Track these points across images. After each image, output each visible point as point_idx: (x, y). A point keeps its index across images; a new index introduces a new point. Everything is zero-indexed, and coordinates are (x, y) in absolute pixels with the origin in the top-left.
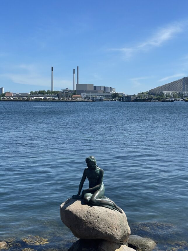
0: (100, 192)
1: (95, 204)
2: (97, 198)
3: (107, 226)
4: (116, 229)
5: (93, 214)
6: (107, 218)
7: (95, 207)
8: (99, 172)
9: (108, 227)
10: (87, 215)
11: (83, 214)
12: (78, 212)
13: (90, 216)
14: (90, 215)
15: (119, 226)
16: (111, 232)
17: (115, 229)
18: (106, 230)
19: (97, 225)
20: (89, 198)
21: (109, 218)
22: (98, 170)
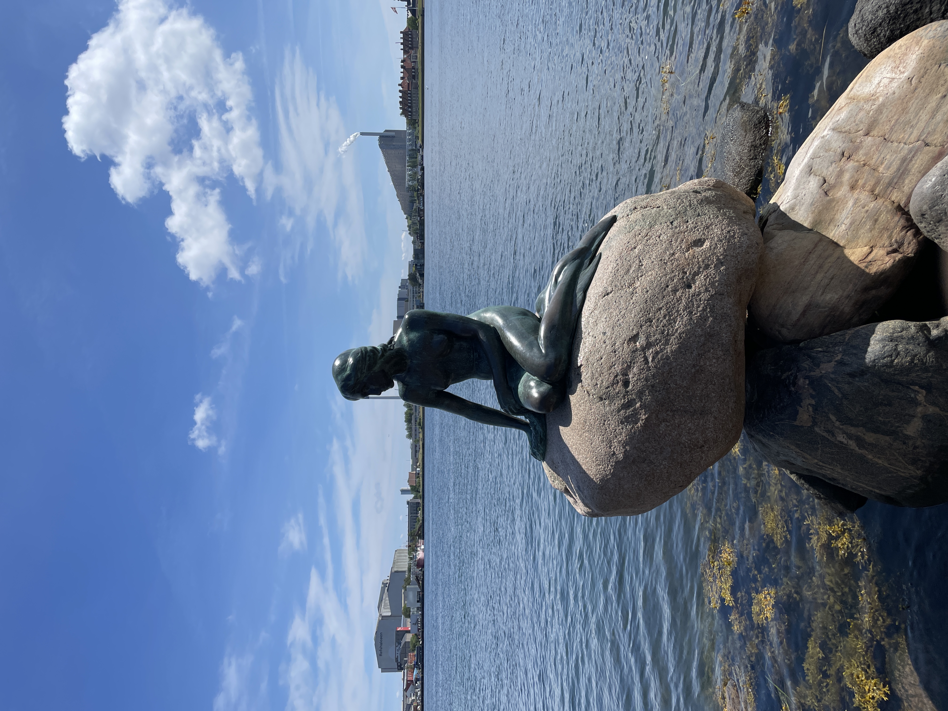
0: (511, 329)
1: (564, 357)
2: (532, 344)
3: (678, 294)
4: (699, 243)
5: (618, 368)
6: (639, 290)
7: (580, 360)
8: (414, 335)
9: (689, 287)
10: (618, 403)
11: (613, 423)
12: (602, 449)
13: (626, 383)
14: (619, 387)
15: (683, 228)
16: (712, 271)
17: (697, 250)
18: (704, 296)
19: (674, 347)
20: (538, 385)
21: (638, 284)
22: (405, 338)
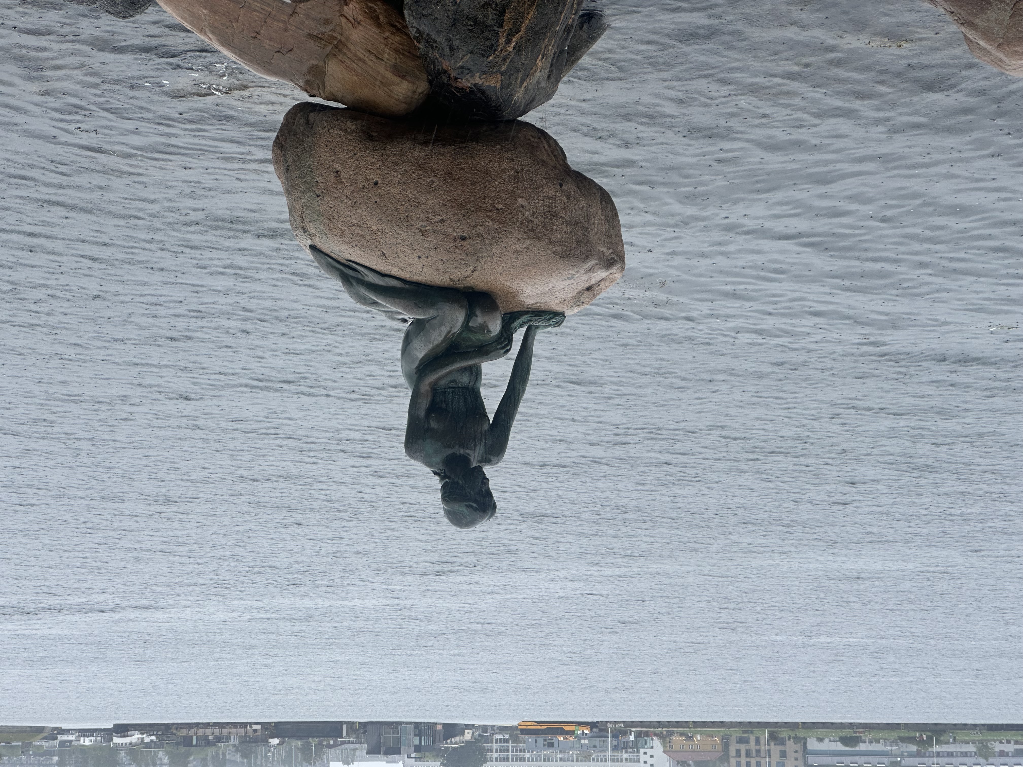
4: (336, 173)
5: (449, 245)
6: (380, 227)
9: (376, 183)
10: (480, 245)
11: (498, 250)
12: (524, 258)
14: (466, 244)
15: (324, 186)
16: (362, 164)
18: (384, 170)
19: (429, 197)
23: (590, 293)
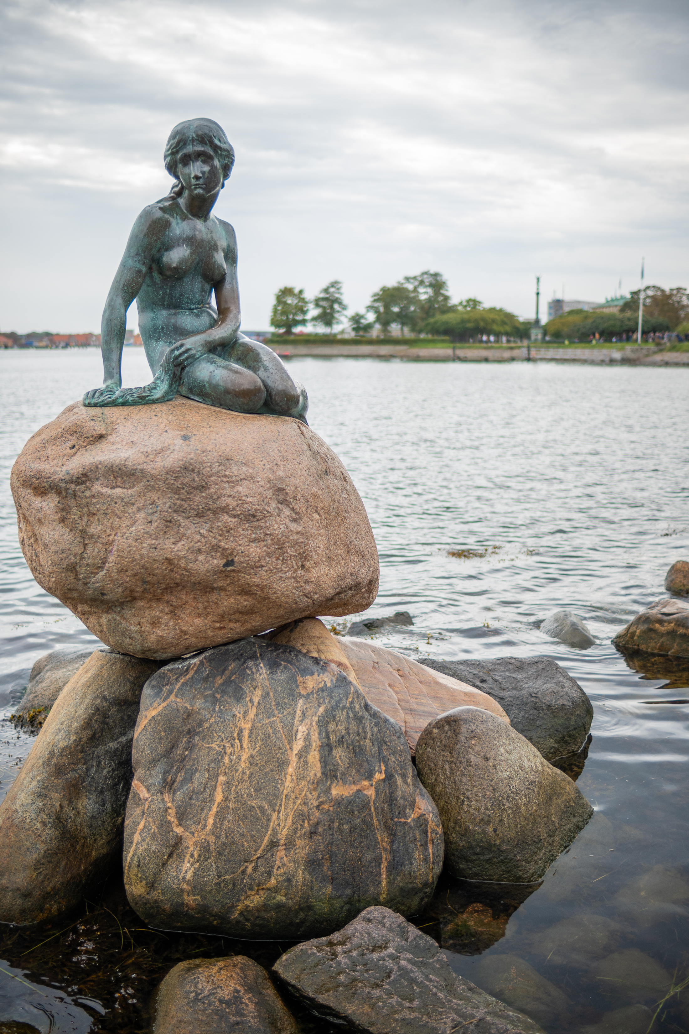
5: (329, 463)
14: (323, 466)
23: (94, 433)
